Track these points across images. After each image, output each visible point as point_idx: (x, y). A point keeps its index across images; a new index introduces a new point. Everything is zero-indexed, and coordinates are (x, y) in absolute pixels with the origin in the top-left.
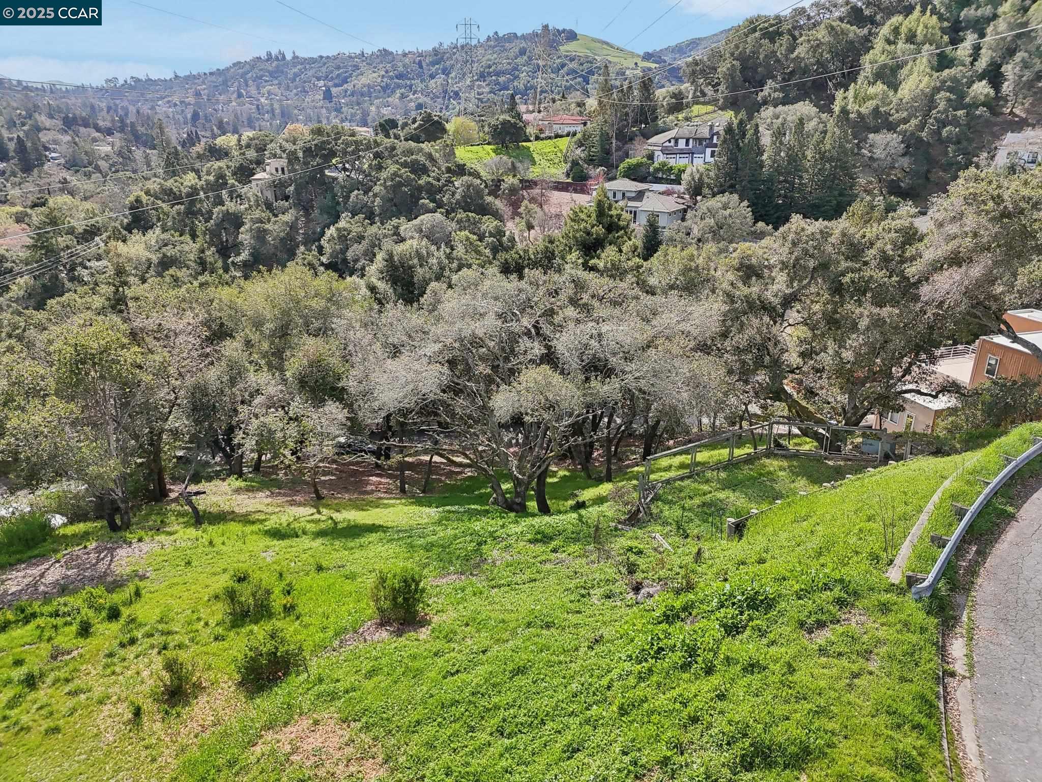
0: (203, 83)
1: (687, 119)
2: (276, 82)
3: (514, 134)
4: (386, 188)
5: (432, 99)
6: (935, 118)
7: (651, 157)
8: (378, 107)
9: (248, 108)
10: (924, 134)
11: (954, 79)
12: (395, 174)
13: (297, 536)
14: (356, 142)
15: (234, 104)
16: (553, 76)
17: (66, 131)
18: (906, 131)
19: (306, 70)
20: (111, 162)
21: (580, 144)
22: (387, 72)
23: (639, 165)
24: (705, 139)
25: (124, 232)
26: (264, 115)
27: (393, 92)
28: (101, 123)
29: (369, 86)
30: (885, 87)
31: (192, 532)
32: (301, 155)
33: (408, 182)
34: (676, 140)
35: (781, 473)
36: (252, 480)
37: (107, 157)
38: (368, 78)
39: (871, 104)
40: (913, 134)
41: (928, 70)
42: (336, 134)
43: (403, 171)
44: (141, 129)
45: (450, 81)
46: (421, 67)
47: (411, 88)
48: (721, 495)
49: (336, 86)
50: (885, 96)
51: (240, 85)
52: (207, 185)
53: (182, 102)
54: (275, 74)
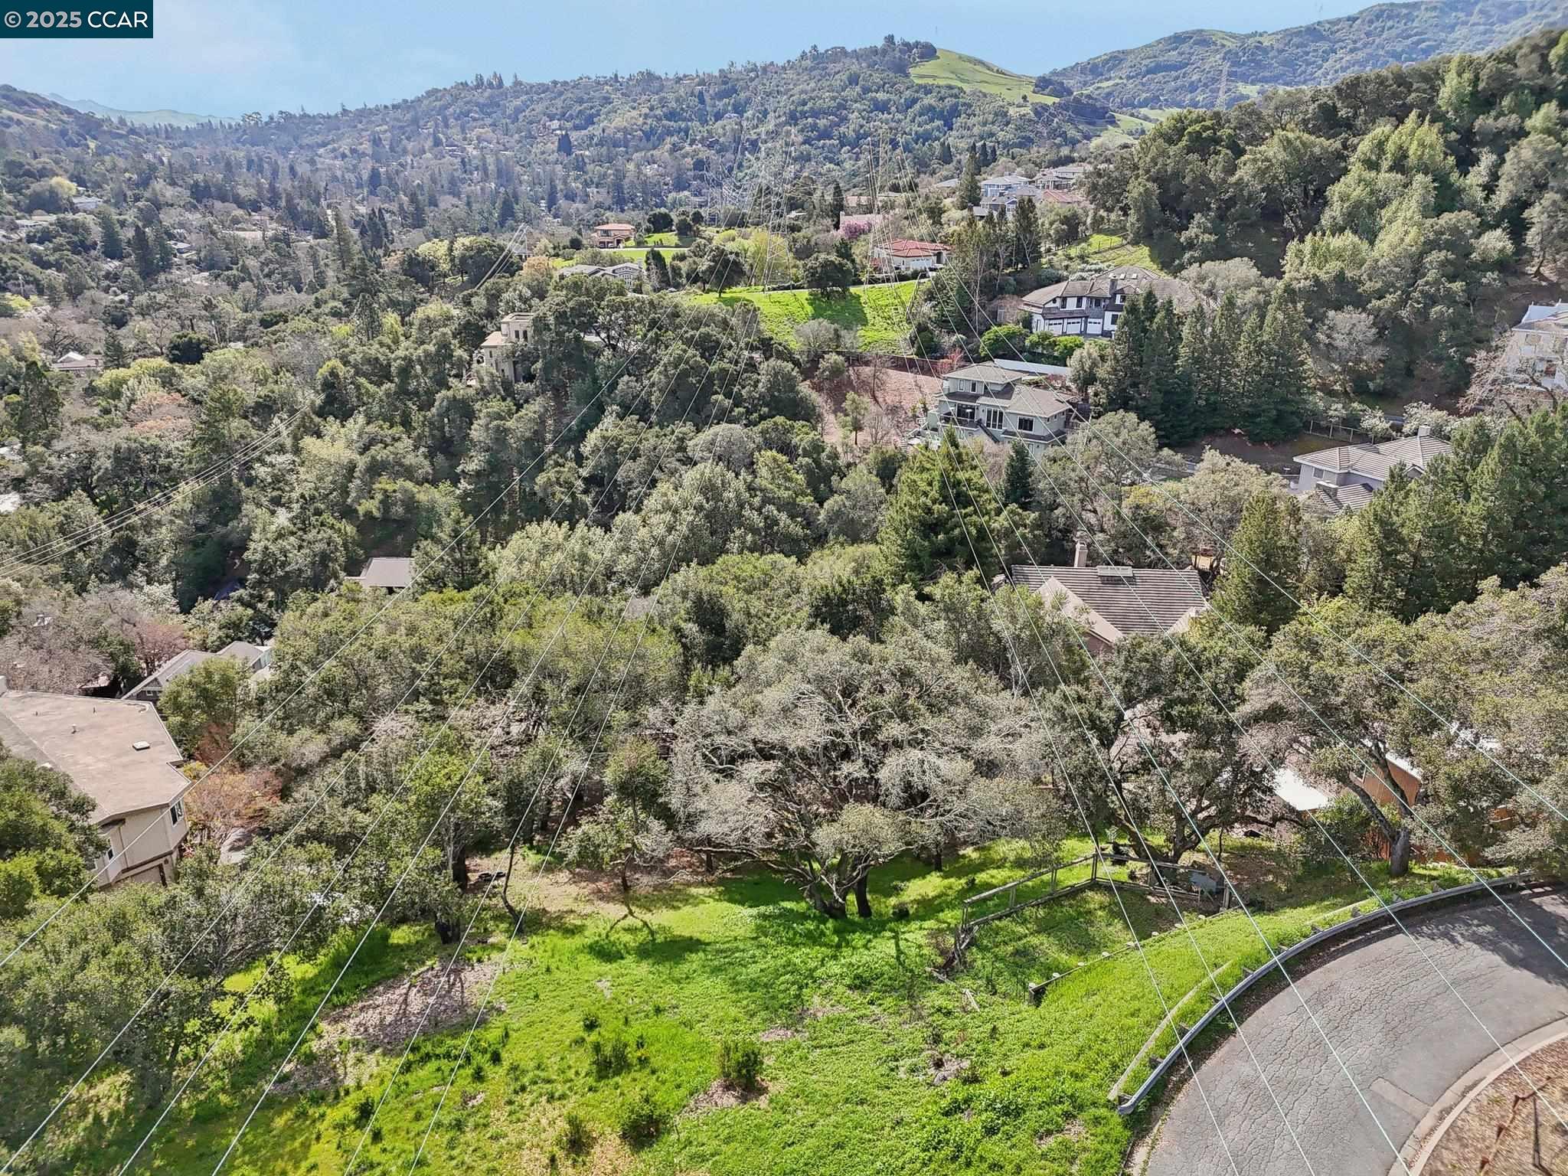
0: (384, 120)
1: (1082, 258)
2: (488, 121)
3: (838, 279)
4: (667, 377)
5: (718, 152)
6: (1422, 292)
7: (1027, 323)
8: (638, 166)
9: (450, 163)
10: (1404, 313)
11: (1455, 230)
12: (680, 358)
14: (626, 304)
15: (428, 155)
16: (899, 116)
17: (195, 207)
18: (1380, 309)
19: (532, 101)
20: (263, 259)
21: (930, 296)
22: (652, 109)
23: (1011, 336)
24: (1105, 299)
25: (317, 419)
26: (471, 173)
27: (661, 139)
28: (243, 192)
29: (625, 131)
30: (1356, 239)
32: (551, 320)
33: (696, 369)
34: (1064, 299)
35: (1100, 913)
37: (255, 251)
38: (624, 118)
39: (1334, 266)
40: (1389, 313)
41: (1417, 217)
42: (597, 291)
43: (690, 353)
44: (302, 204)
45: (745, 124)
46: (702, 101)
47: (687, 135)
48: (1034, 940)
49: (576, 128)
50: (1356, 252)
51: (437, 126)
52: (426, 357)
53: (353, 151)
54: (488, 108)
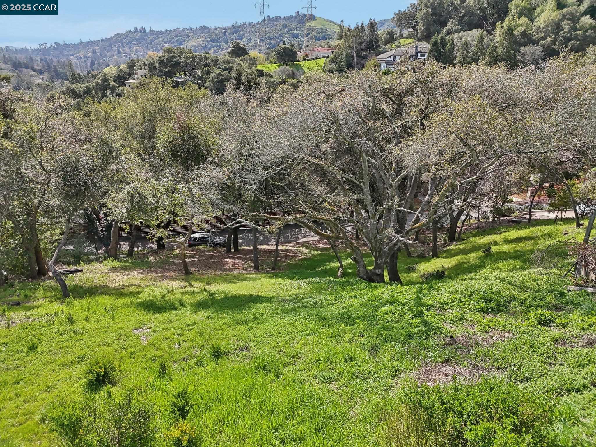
0: (97, 45)
1: (398, 47)
2: (141, 45)
3: (291, 55)
4: (213, 83)
6: (562, 37)
9: (124, 59)
10: (556, 47)
11: (571, 14)
12: (219, 74)
13: (175, 309)
14: (193, 57)
15: (115, 57)
17: (14, 71)
18: (544, 45)
19: (158, 37)
21: (332, 61)
22: (205, 38)
27: (210, 49)
28: (36, 67)
29: (195, 46)
30: (527, 20)
31: (56, 306)
32: (157, 65)
34: (395, 56)
36: (126, 262)
38: (194, 42)
39: (520, 29)
40: (549, 46)
41: (555, 8)
42: (179, 53)
43: (224, 72)
44: (60, 70)
46: (225, 35)
47: (220, 47)
50: (528, 25)
51: (119, 46)
52: (97, 85)
53: (85, 56)
54: (140, 40)
